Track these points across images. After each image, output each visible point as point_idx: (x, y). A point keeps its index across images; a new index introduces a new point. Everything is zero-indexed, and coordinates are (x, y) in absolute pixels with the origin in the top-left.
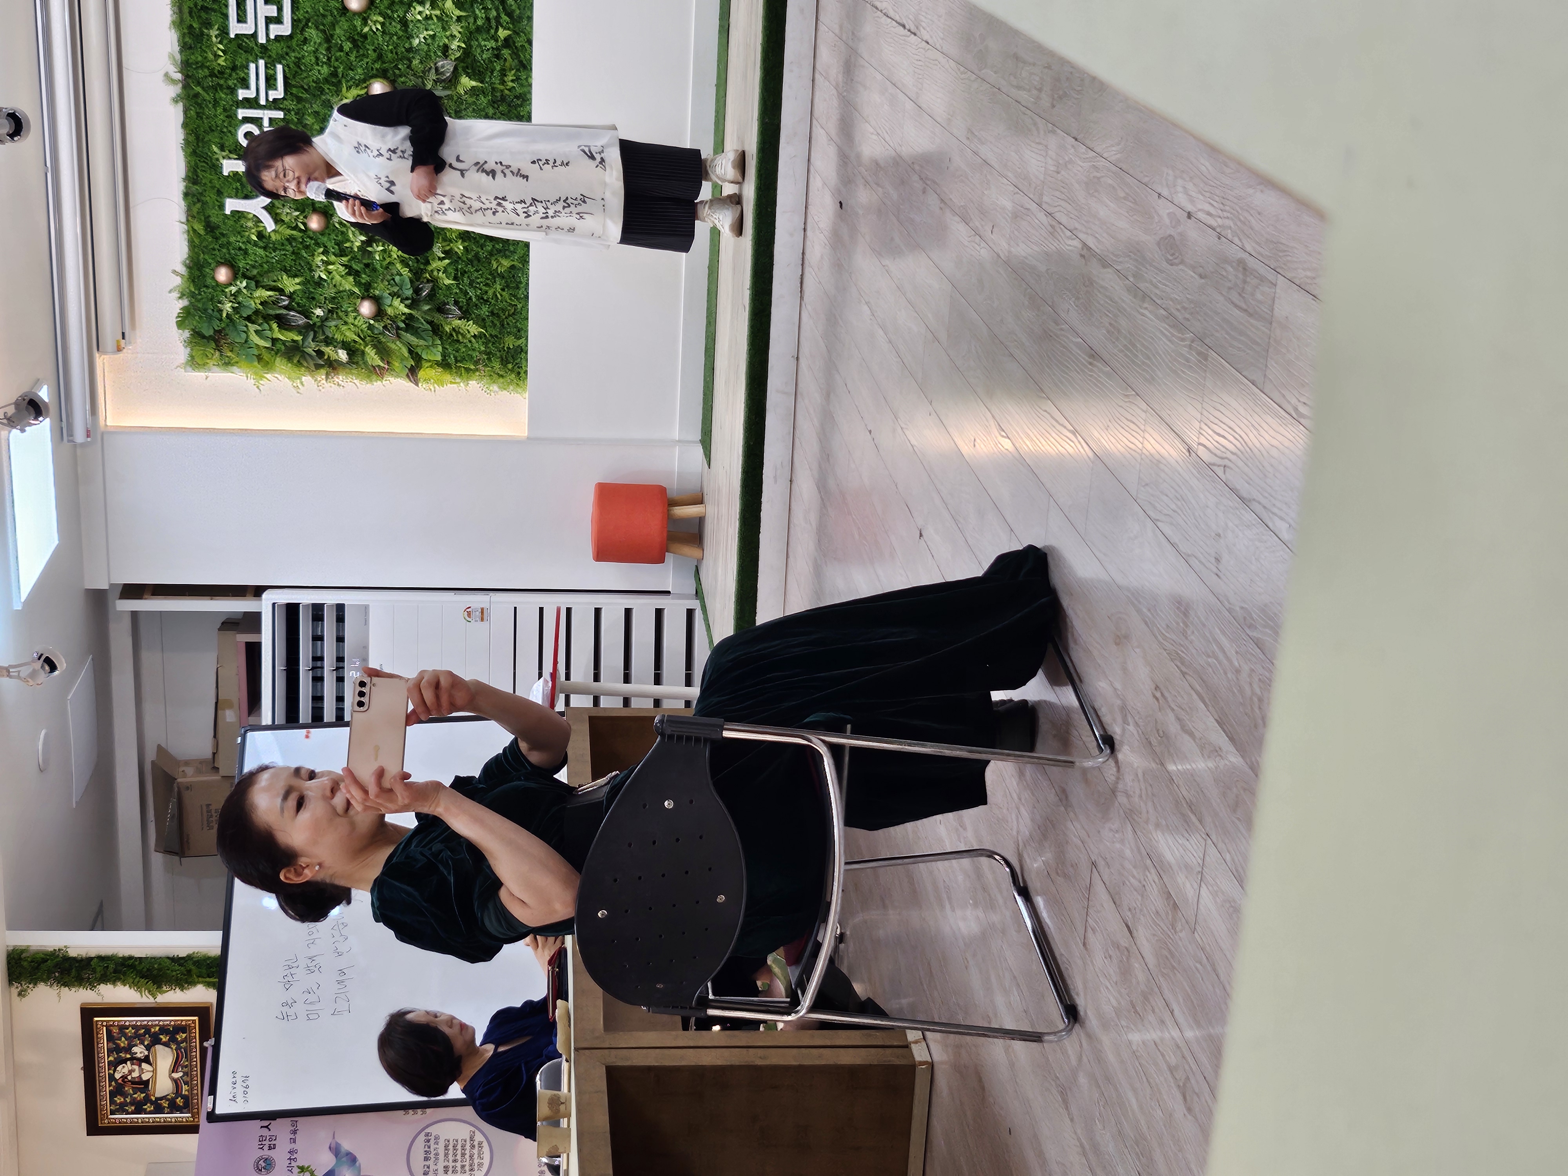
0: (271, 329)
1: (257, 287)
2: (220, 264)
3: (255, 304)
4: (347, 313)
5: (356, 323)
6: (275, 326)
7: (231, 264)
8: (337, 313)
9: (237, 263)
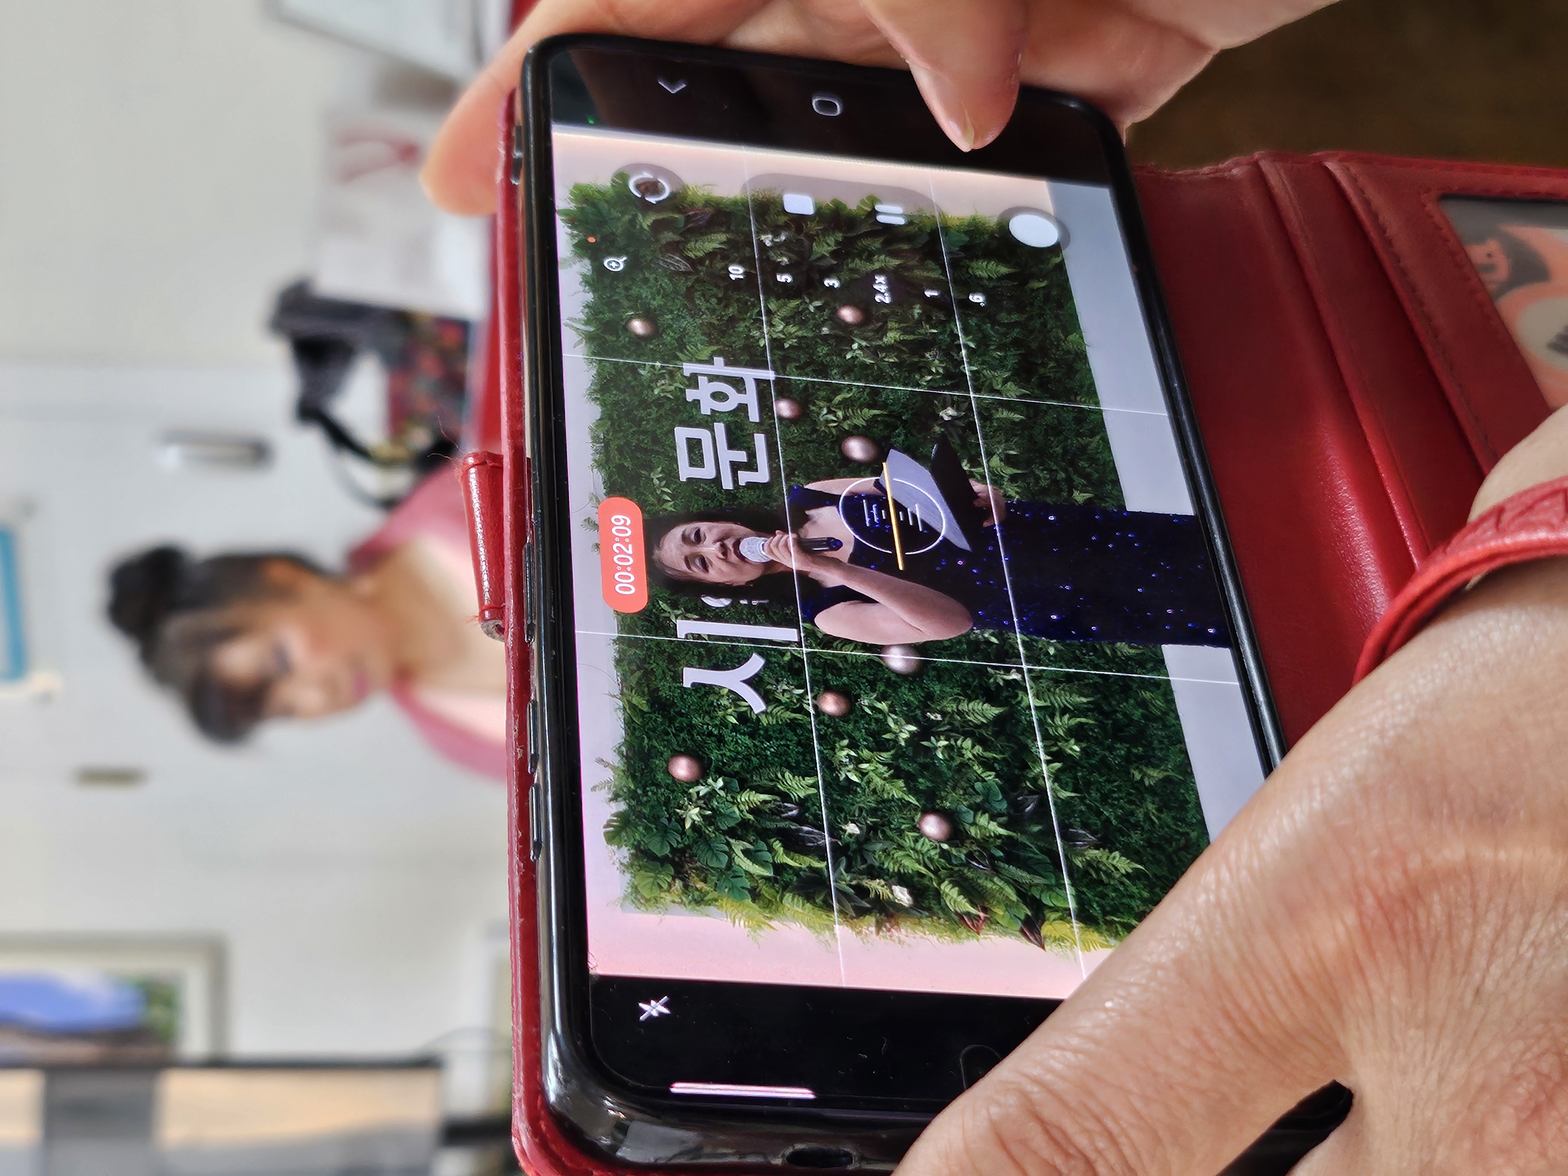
0: (771, 849)
1: (743, 789)
2: (677, 754)
3: (741, 811)
4: (901, 833)
5: (919, 846)
6: (777, 845)
7: (696, 755)
8: (883, 832)
9: (707, 754)
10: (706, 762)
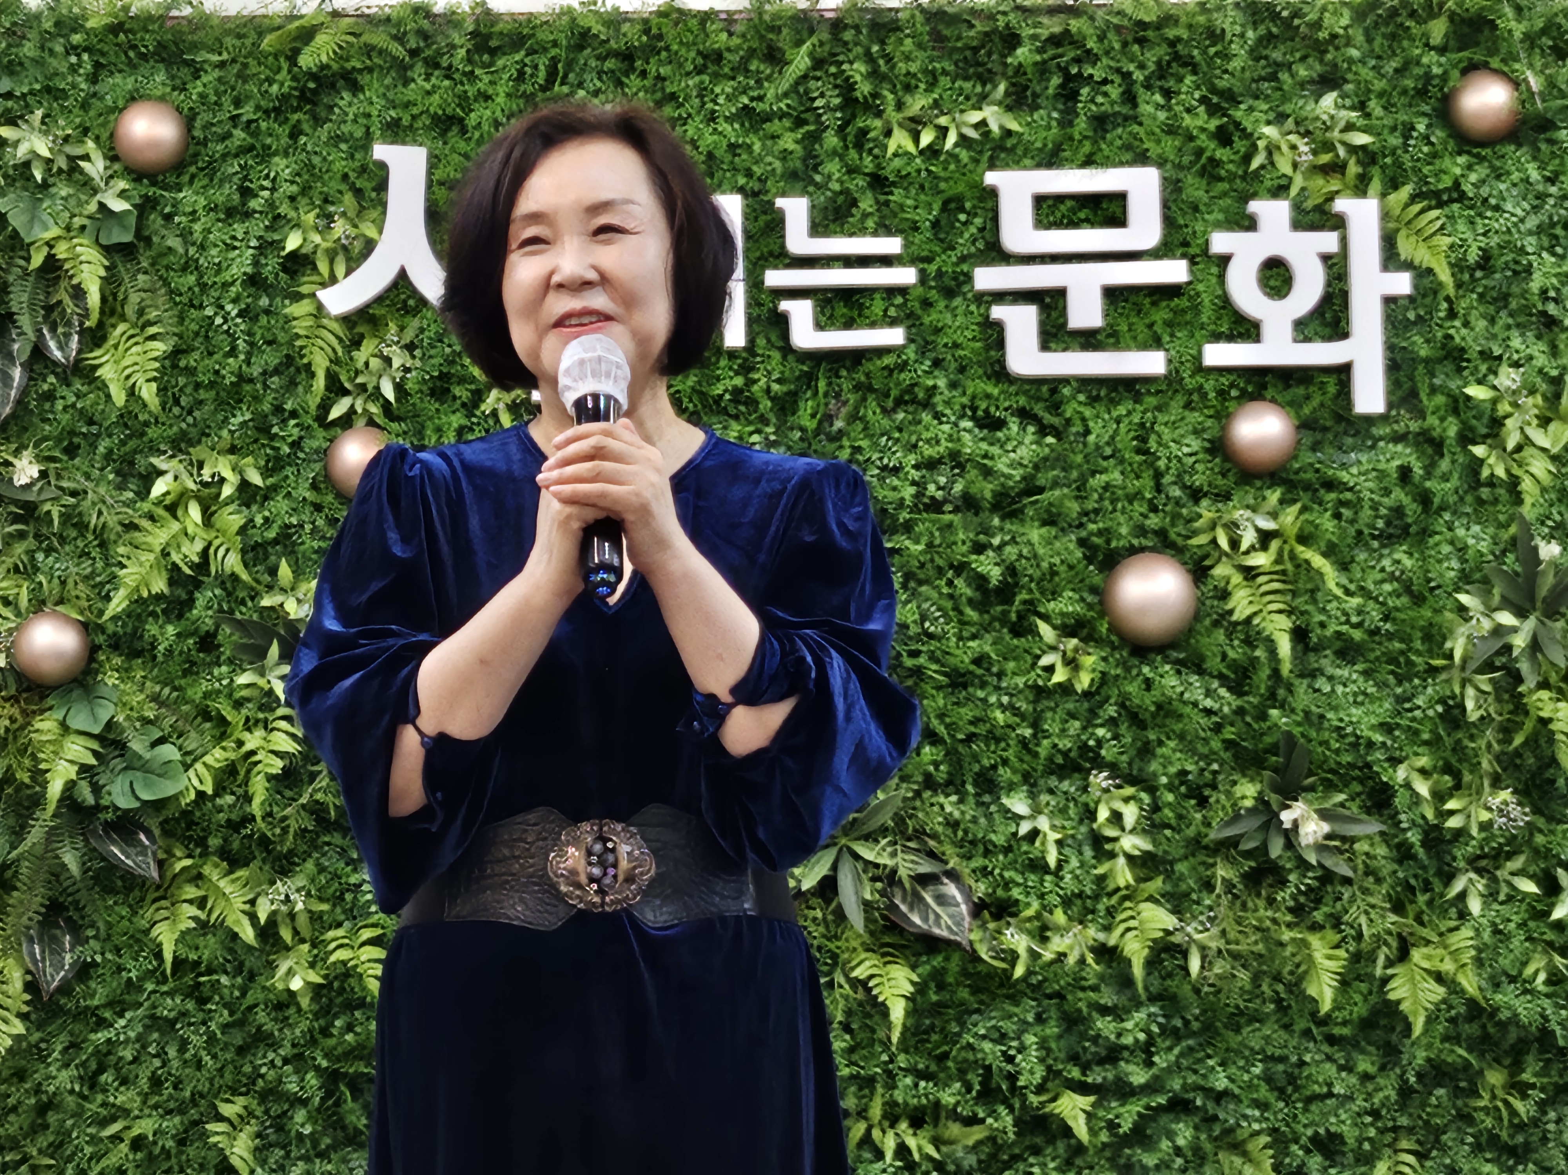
2: (187, 119)
3: (49, 243)
4: (26, 571)
7: (188, 160)
8: (23, 536)
9: (191, 182)
10: (171, 179)
